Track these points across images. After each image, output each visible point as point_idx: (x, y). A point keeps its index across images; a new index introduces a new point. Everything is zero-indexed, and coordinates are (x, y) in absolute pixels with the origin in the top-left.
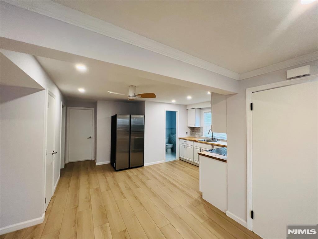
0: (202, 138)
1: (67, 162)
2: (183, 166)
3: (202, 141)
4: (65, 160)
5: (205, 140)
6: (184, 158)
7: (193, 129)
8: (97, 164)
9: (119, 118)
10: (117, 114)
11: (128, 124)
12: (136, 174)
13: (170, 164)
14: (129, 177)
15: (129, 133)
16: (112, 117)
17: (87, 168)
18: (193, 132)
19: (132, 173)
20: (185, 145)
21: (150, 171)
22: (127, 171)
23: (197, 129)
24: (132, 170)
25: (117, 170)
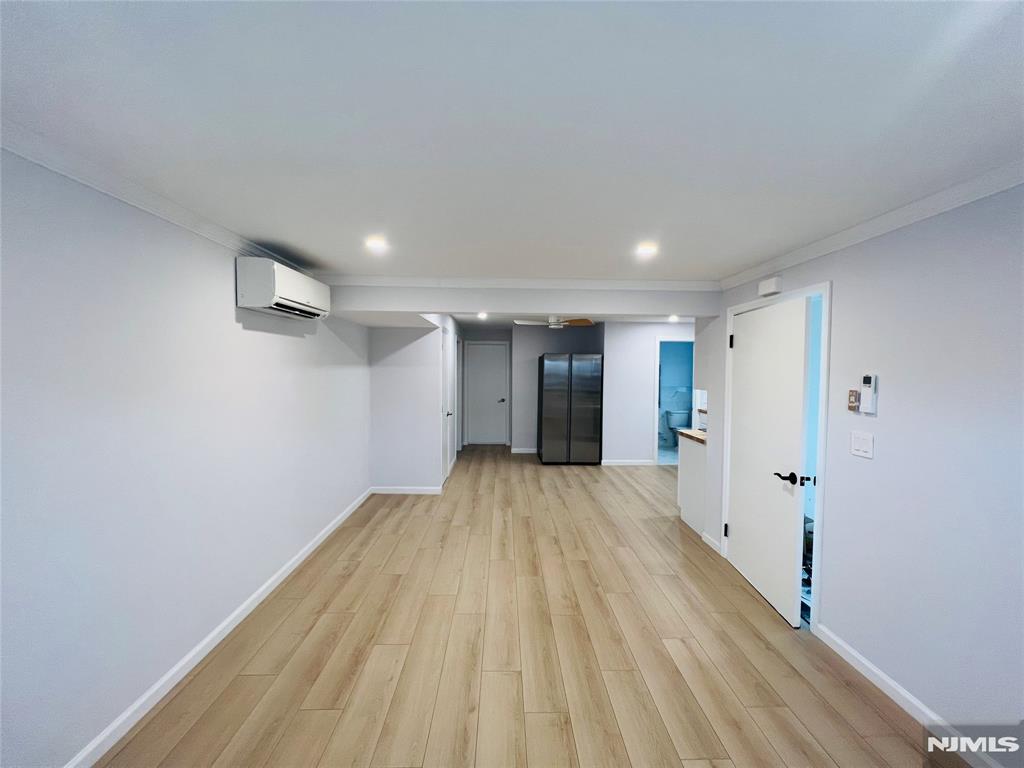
1: (466, 443)
4: (462, 440)
8: (514, 451)
9: (549, 361)
10: (544, 354)
12: (577, 473)
14: (563, 475)
16: (540, 358)
17: (496, 455)
19: (572, 470)
21: (610, 474)
22: (564, 467)
24: (574, 467)
25: (544, 463)
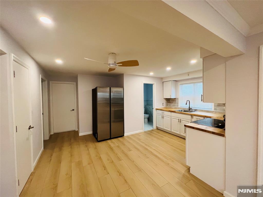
0: (178, 109)
1: (52, 133)
2: (161, 135)
3: (180, 111)
5: (182, 111)
6: (162, 127)
7: (169, 101)
8: (80, 134)
9: (100, 92)
10: (97, 87)
11: (108, 97)
12: (118, 145)
13: (149, 134)
14: (111, 149)
15: (109, 105)
16: (93, 90)
17: (71, 140)
18: (169, 103)
19: (114, 143)
20: (162, 116)
21: (131, 142)
22: (109, 141)
23: (172, 100)
24: (114, 140)
25: (98, 140)
